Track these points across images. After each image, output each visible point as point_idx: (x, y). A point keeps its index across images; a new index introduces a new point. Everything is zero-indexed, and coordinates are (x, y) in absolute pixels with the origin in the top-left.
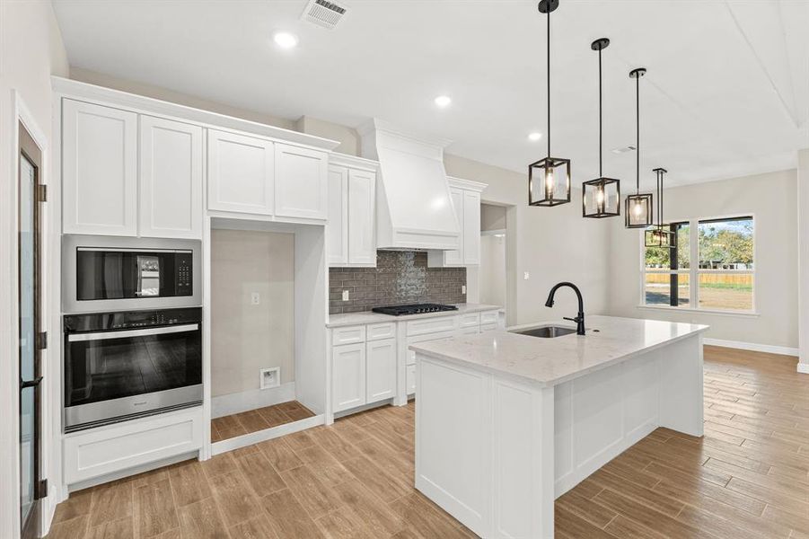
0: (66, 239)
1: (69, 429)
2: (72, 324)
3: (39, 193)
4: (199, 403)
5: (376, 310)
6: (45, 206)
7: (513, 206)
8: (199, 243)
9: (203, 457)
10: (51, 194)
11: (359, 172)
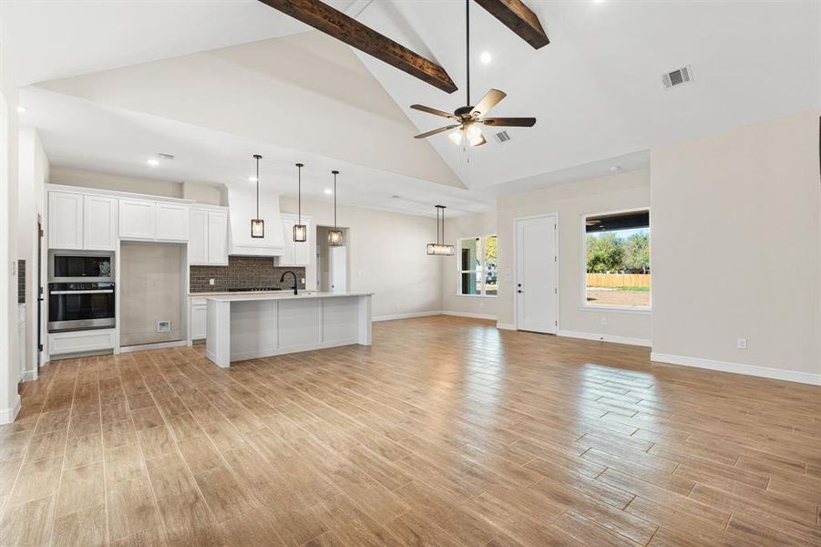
0: (50, 251)
1: (51, 331)
2: (51, 286)
3: (40, 233)
4: (113, 327)
5: (230, 290)
6: (42, 238)
7: (348, 228)
8: (113, 253)
9: (116, 352)
10: (45, 234)
11: (216, 213)
